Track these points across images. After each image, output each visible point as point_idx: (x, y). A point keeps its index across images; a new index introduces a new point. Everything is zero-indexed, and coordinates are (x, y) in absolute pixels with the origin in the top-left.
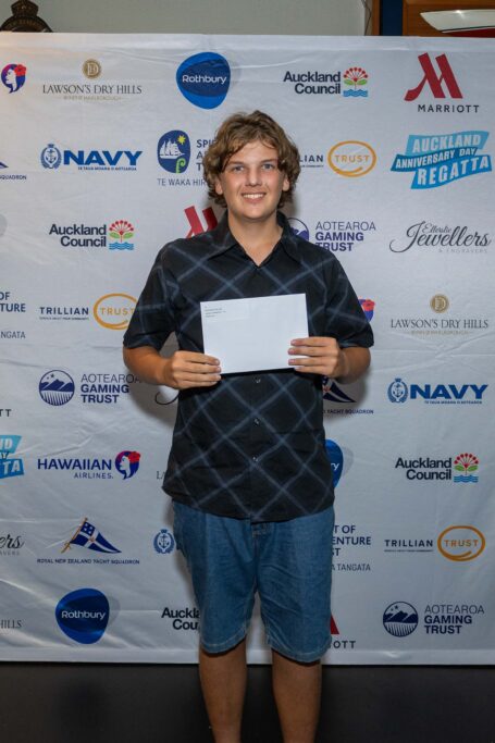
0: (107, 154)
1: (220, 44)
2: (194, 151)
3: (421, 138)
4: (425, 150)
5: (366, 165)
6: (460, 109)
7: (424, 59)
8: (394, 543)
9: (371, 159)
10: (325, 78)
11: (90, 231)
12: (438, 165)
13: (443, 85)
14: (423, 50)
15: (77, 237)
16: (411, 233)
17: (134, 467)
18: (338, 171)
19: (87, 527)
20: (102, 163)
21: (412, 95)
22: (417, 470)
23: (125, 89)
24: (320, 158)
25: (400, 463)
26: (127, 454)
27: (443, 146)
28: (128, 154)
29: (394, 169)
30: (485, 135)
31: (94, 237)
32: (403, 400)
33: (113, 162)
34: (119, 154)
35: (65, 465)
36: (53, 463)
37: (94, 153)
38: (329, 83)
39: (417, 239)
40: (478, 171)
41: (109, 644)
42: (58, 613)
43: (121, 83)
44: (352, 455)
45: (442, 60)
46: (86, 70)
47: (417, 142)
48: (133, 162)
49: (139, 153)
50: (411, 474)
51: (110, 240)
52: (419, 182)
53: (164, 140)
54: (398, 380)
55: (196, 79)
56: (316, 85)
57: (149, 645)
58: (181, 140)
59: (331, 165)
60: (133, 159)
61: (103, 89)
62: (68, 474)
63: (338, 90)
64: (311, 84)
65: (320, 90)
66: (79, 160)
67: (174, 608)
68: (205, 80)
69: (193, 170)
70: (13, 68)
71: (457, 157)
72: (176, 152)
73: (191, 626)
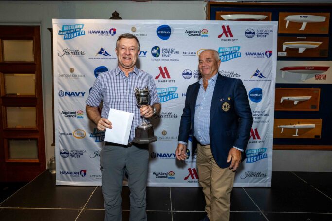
1: (168, 23)
2: (161, 51)
3: (222, 48)
4: (223, 51)
6: (233, 40)
7: (223, 27)
12: (227, 55)
13: (228, 34)
14: (223, 24)
21: (220, 36)
23: (143, 35)
24: (195, 53)
27: (228, 50)
28: (144, 52)
30: (239, 47)
34: (141, 53)
38: (197, 33)
40: (237, 57)
43: (142, 33)
45: (228, 27)
46: (132, 30)
47: (221, 49)
49: (146, 52)
52: (221, 60)
53: (153, 48)
55: (162, 32)
56: (194, 34)
57: (149, 182)
58: (158, 48)
59: (198, 55)
60: (145, 54)
63: (200, 35)
64: (193, 33)
65: (195, 35)
67: (156, 172)
68: (164, 32)
69: (161, 57)
70: (112, 29)
71: (232, 53)
72: (156, 52)
73: (160, 177)
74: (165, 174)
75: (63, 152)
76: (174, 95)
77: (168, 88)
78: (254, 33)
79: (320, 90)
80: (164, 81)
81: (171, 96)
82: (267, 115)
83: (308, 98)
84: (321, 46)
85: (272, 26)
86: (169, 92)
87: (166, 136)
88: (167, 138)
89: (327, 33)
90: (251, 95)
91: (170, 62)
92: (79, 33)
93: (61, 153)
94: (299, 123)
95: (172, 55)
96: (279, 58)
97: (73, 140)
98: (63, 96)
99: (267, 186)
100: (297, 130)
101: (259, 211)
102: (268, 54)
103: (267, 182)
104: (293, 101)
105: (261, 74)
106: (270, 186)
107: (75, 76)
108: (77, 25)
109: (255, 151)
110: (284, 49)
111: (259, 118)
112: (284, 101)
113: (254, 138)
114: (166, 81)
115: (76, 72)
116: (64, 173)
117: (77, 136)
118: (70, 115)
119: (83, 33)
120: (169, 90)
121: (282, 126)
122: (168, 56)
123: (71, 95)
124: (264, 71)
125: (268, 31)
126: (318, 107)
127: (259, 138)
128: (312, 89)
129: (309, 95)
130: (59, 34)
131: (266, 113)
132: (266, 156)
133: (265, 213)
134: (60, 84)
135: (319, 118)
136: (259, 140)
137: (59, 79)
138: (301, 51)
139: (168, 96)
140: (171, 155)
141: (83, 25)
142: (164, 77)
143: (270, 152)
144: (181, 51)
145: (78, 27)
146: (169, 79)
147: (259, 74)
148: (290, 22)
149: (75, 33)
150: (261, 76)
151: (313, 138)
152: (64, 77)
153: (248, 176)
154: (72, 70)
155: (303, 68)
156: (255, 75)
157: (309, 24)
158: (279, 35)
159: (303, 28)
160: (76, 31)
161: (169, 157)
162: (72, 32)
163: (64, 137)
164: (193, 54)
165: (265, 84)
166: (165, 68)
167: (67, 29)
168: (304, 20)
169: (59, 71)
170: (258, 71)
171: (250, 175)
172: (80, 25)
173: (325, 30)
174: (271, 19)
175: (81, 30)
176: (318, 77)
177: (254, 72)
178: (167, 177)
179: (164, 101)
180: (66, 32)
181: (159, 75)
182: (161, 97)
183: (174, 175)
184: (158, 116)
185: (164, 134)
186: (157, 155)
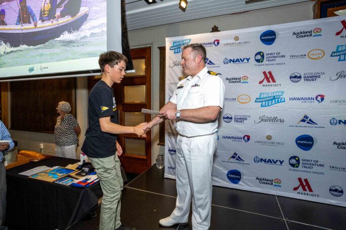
0: (241, 59)
1: (273, 28)
2: (265, 56)
3: (342, 46)
5: (321, 56)
7: (343, 22)
8: (333, 167)
9: (323, 54)
10: (306, 32)
11: (237, 79)
14: (343, 19)
15: (233, 80)
16: (338, 74)
17: (248, 139)
18: (311, 58)
19: (235, 154)
20: (239, 62)
21: (338, 33)
22: (342, 146)
23: (246, 43)
24: (305, 55)
25: (335, 143)
26: (246, 136)
28: (247, 59)
29: (331, 56)
31: (238, 80)
32: (336, 124)
33: (242, 61)
34: (244, 59)
35: (230, 138)
36: (227, 137)
37: (237, 59)
38: (308, 34)
39: (341, 76)
41: (241, 185)
42: (228, 175)
43: (245, 41)
44: (317, 139)
46: (235, 39)
49: (249, 59)
50: (339, 147)
51: (242, 81)
52: (341, 59)
53: (256, 54)
54: (334, 118)
55: (266, 38)
56: (303, 35)
57: (252, 187)
58: (262, 54)
59: (309, 56)
60: (248, 60)
61: (240, 43)
62: (230, 140)
63: (311, 35)
64: (302, 35)
65: (305, 36)
66: (233, 61)
67: (259, 177)
69: (265, 62)
70: (216, 40)
72: (260, 57)
73: (264, 183)
74: (270, 181)
75: (171, 149)
76: (280, 99)
77: (274, 93)
80: (269, 85)
81: (276, 100)
86: (274, 97)
87: (271, 141)
88: (272, 143)
91: (275, 66)
93: (169, 150)
95: (277, 59)
108: (185, 40)
114: (271, 85)
116: (172, 168)
120: (275, 95)
122: (273, 60)
130: (170, 49)
134: (170, 90)
137: (170, 86)
139: (274, 101)
140: (277, 161)
141: (190, 40)
142: (269, 81)
144: (288, 55)
145: (186, 42)
146: (274, 83)
152: (174, 85)
154: (180, 79)
161: (275, 163)
163: (172, 137)
164: (302, 55)
166: (270, 73)
167: (177, 45)
169: (170, 81)
172: (187, 40)
178: (272, 184)
179: (269, 106)
180: (176, 47)
181: (263, 80)
182: (266, 101)
183: (280, 183)
184: (262, 120)
185: (269, 139)
186: (262, 160)
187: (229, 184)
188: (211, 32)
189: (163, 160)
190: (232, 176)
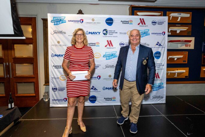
0: (95, 32)
1: (112, 16)
2: (108, 32)
3: (140, 30)
6: (145, 26)
7: (140, 19)
11: (93, 44)
12: (143, 34)
13: (143, 23)
14: (140, 18)
15: (91, 45)
17: (100, 78)
19: (93, 87)
21: (139, 24)
23: (98, 23)
26: (99, 76)
27: (143, 31)
30: (149, 30)
31: (94, 45)
33: (96, 34)
34: (97, 32)
37: (94, 32)
38: (127, 22)
40: (148, 35)
41: (96, 103)
42: (89, 99)
43: (97, 22)
45: (143, 19)
46: (92, 20)
48: (99, 34)
51: (96, 45)
53: (104, 30)
55: (108, 22)
56: (125, 22)
57: (102, 103)
58: (106, 30)
59: (127, 34)
60: (99, 33)
61: (95, 23)
65: (126, 23)
66: (91, 33)
67: (106, 98)
68: (110, 22)
69: (108, 35)
70: (81, 19)
71: (145, 33)
73: (108, 100)
74: (111, 98)
75: (54, 88)
76: (115, 56)
78: (156, 23)
79: (187, 52)
80: (110, 48)
81: (113, 56)
82: (163, 65)
83: (182, 56)
84: (188, 29)
85: (165, 19)
86: (112, 54)
88: (112, 79)
89: (191, 23)
90: (155, 55)
91: (113, 37)
92: (63, 22)
93: (53, 89)
94: (177, 70)
95: (114, 34)
96: (169, 36)
97: (60, 81)
98: (54, 57)
99: (163, 103)
100: (176, 74)
101: (162, 115)
102: (163, 33)
103: (163, 101)
104: (174, 58)
105: (160, 44)
106: (165, 103)
107: (60, 45)
108: (62, 17)
109: (157, 85)
110: (170, 31)
111: (159, 67)
112: (170, 58)
113: (157, 78)
115: (61, 43)
116: (55, 100)
117: (62, 79)
118: (58, 67)
119: (65, 21)
120: (113, 53)
121: (169, 72)
122: (112, 34)
123: (59, 56)
124: (161, 42)
125: (163, 21)
126: (187, 61)
127: (159, 78)
128: (184, 52)
129: (182, 55)
130: (51, 22)
131: (162, 64)
132: (163, 87)
133: (165, 116)
134: (51, 49)
135: (187, 67)
136: (159, 79)
137: (51, 47)
138: (178, 32)
140: (114, 88)
141: (65, 17)
142: (110, 46)
143: (165, 85)
144: (119, 32)
145: (62, 18)
146: (112, 47)
147: (159, 44)
148: (172, 17)
149: (60, 22)
150: (160, 45)
151: (184, 77)
152: (54, 46)
153: (154, 98)
154: (59, 42)
155: (179, 41)
156: (157, 44)
157: (182, 18)
158: (169, 23)
159: (179, 20)
160: (61, 20)
162: (59, 21)
163: (54, 80)
164: (125, 33)
165: (162, 49)
166: (110, 41)
167: (56, 19)
168: (179, 16)
169: (51, 43)
170: (158, 43)
171: (155, 97)
172: (63, 17)
173: (190, 21)
174: (162, 15)
175: (64, 20)
176: (186, 46)
177: (156, 43)
178: (111, 100)
179: (110, 59)
180: (55, 21)
181: (107, 45)
182: (108, 57)
183: (115, 99)
184: (107, 67)
185: (110, 77)
186: (107, 88)
187: (90, 104)
188: (77, 14)
189: (48, 95)
190: (92, 99)
